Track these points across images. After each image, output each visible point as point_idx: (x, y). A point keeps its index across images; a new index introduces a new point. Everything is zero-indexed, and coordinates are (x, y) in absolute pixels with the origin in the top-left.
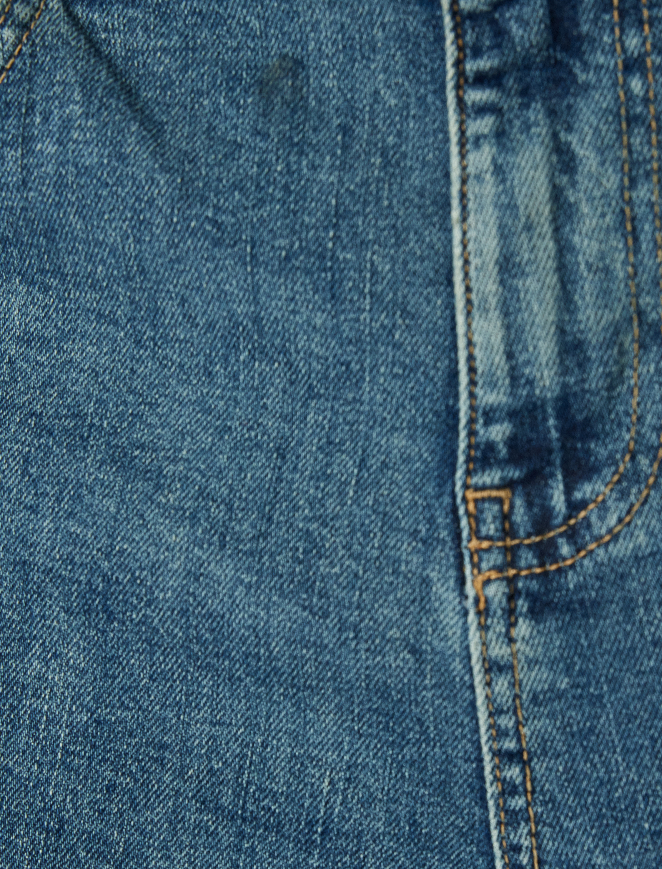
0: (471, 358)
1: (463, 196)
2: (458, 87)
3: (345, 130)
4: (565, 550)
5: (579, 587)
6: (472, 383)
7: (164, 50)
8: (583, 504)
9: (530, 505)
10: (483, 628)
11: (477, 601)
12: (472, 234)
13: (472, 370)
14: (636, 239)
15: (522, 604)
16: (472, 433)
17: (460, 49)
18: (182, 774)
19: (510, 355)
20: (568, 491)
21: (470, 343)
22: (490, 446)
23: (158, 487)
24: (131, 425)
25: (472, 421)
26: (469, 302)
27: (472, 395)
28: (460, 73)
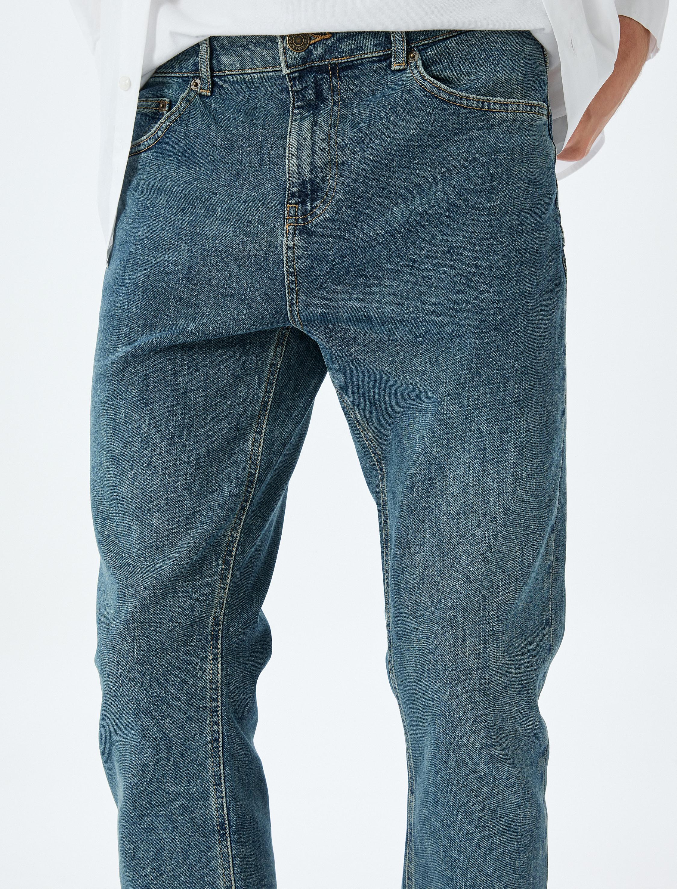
0: (289, 170)
1: (290, 132)
2: (293, 109)
3: (264, 120)
4: (309, 219)
5: (311, 228)
6: (289, 177)
7: (223, 107)
8: (315, 208)
9: (302, 208)
10: (287, 237)
11: (286, 230)
12: (291, 140)
13: (289, 173)
14: (330, 141)
15: (297, 232)
16: (289, 190)
17: (294, 100)
18: (210, 285)
19: (298, 169)
20: (311, 204)
21: (289, 167)
22: (294, 193)
23: (215, 213)
24: (210, 200)
25: (289, 187)
26: (289, 157)
27: (289, 180)
28: (294, 106)
